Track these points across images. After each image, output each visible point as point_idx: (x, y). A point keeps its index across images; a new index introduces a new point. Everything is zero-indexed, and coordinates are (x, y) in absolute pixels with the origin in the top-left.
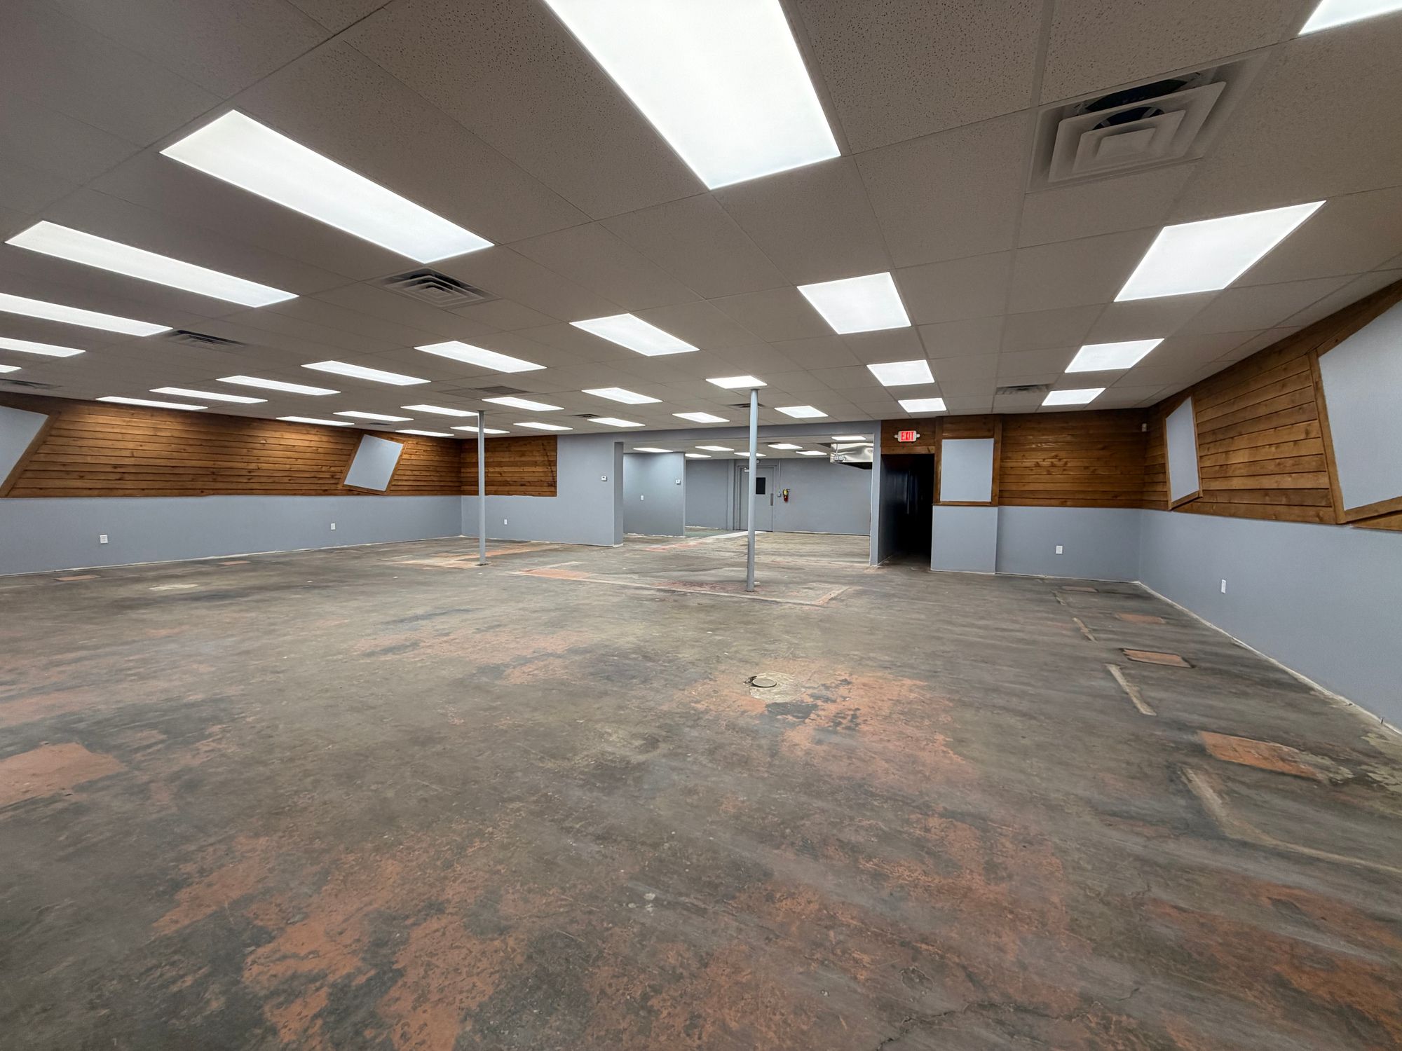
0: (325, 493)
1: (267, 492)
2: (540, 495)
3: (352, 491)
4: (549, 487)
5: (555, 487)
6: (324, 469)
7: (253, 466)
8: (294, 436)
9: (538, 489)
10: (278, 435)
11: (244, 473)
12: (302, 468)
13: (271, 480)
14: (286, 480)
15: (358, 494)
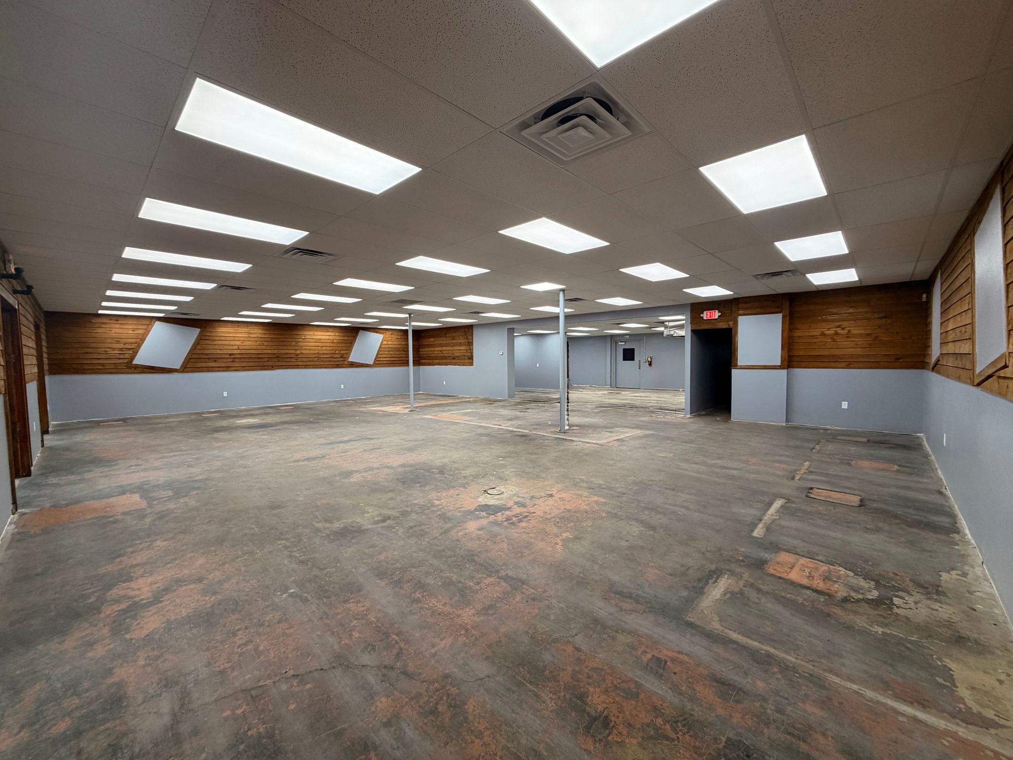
0: (338, 366)
1: (306, 367)
2: (464, 365)
3: (353, 365)
4: (468, 359)
5: (473, 359)
6: (337, 352)
7: (298, 352)
8: (320, 333)
9: (462, 361)
10: (311, 333)
11: (293, 356)
12: (325, 352)
13: (308, 360)
14: (316, 359)
15: (357, 367)
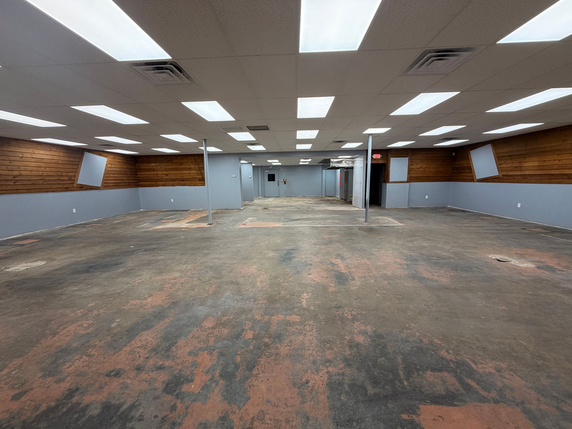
0: (67, 189)
1: (29, 191)
2: (195, 185)
3: (82, 188)
4: (201, 181)
5: (204, 181)
6: (64, 174)
7: (16, 173)
8: (41, 152)
9: (194, 182)
10: (30, 151)
11: (10, 178)
12: (50, 174)
13: (30, 183)
14: (41, 182)
15: (86, 190)
